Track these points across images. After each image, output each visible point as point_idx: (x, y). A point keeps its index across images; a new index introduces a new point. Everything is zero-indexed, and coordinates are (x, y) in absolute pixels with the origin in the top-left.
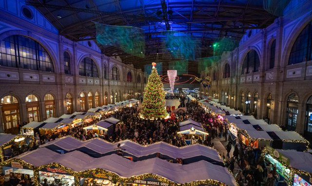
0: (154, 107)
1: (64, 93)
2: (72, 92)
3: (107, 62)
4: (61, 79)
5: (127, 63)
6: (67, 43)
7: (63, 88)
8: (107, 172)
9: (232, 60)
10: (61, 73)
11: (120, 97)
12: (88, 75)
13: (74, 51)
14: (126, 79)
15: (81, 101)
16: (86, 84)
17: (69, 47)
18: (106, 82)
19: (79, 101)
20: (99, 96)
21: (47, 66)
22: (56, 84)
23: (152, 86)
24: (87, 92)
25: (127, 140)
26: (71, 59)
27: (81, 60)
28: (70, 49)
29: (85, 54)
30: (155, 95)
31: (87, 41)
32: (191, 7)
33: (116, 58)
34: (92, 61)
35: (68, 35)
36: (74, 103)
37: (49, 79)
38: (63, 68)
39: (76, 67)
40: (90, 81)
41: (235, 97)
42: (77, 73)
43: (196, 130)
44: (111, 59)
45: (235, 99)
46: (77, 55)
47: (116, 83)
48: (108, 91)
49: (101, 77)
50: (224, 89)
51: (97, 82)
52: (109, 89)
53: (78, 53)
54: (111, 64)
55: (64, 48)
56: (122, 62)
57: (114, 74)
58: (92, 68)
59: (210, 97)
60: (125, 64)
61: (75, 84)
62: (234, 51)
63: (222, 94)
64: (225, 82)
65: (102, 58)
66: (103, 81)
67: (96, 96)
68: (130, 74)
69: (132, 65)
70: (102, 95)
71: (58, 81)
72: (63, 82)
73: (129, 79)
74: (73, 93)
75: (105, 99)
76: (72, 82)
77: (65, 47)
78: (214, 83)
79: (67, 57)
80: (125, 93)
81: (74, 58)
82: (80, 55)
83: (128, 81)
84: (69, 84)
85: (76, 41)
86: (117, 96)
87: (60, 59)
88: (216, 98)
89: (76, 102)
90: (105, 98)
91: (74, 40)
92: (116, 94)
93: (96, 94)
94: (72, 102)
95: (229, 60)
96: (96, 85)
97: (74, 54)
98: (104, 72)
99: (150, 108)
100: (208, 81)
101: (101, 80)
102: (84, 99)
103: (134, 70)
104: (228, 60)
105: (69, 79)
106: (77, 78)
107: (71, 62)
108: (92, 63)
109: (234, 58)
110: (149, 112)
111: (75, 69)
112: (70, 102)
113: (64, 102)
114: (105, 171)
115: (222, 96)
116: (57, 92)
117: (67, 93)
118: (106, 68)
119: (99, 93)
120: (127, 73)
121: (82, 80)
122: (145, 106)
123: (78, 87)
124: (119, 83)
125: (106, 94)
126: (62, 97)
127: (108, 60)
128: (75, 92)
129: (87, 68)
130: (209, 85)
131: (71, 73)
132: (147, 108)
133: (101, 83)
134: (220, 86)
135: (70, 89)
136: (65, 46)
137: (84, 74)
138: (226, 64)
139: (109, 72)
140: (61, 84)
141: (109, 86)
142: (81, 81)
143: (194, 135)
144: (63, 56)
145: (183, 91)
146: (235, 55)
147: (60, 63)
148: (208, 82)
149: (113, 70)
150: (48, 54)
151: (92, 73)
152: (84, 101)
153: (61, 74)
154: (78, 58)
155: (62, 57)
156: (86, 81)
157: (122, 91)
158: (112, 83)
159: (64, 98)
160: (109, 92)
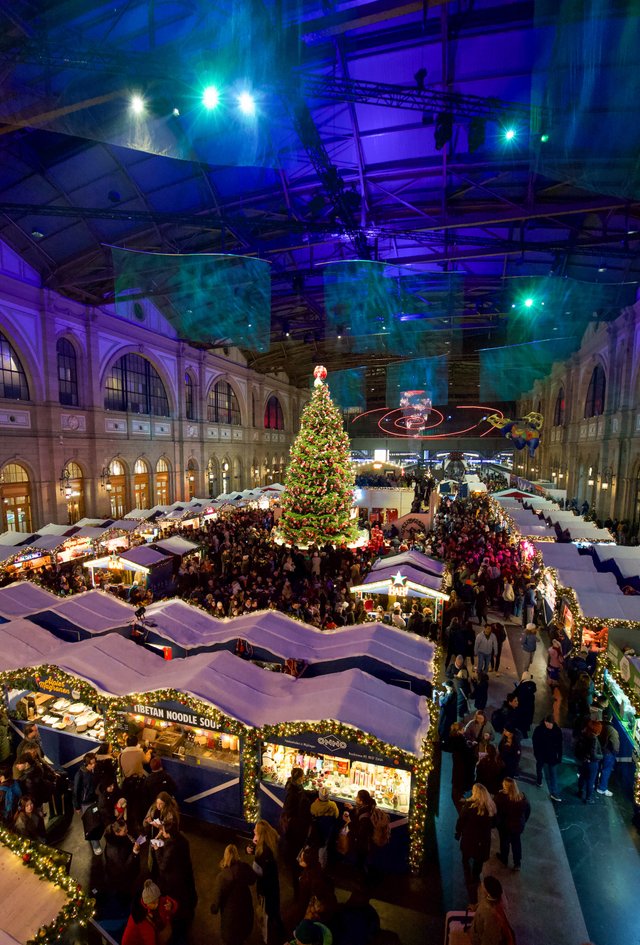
0: (316, 509)
1: (58, 462)
2: (83, 458)
3: (195, 366)
4: (49, 420)
5: (264, 368)
6: (67, 312)
7: (54, 447)
8: (68, 677)
9: (612, 351)
10: (48, 401)
11: (241, 477)
12: (135, 408)
13: (88, 333)
14: (261, 420)
15: (109, 487)
16: (128, 437)
17: (72, 324)
18: (192, 430)
19: (104, 488)
20: (170, 473)
21: (8, 381)
22: (34, 434)
23: (311, 443)
24: (129, 460)
25: (176, 601)
26: (79, 362)
27: (112, 363)
28: (78, 328)
29: (124, 342)
30: (320, 472)
31: (131, 303)
32: (439, 173)
33: (226, 352)
34: (147, 363)
35: (69, 287)
36: (89, 493)
37: (12, 419)
38: (54, 386)
39: (96, 384)
40: (141, 425)
41: (614, 482)
42: (99, 402)
43: (408, 583)
44: (210, 358)
45: (614, 488)
46: (97, 348)
47: (226, 433)
48: (197, 458)
49: (176, 414)
50: (585, 454)
51: (163, 428)
52: (202, 450)
53: (101, 342)
54: (211, 374)
55: (59, 328)
56: (249, 367)
57: (220, 404)
58: (146, 387)
59: (541, 481)
60: (259, 371)
61: (91, 436)
62: (619, 321)
63: (577, 473)
64: (590, 431)
65: (179, 356)
66: (181, 426)
67: (161, 474)
68: (274, 405)
69: (282, 376)
70: (178, 469)
71: (40, 425)
72: (54, 429)
73: (273, 420)
74: (84, 463)
75: (186, 482)
76: (83, 429)
77: (61, 323)
78: (556, 435)
79: (66, 352)
80: (255, 465)
81: (89, 355)
82: (107, 346)
83: (268, 427)
84: (70, 435)
85: (94, 304)
86: (230, 472)
87: (46, 362)
88: (561, 486)
89: (94, 490)
90: (189, 479)
91: (87, 303)
92: (227, 467)
93: (161, 467)
94: (82, 489)
95: (604, 350)
96: (161, 440)
97: (89, 346)
98: (184, 400)
99: (303, 513)
100: (533, 426)
101: (177, 423)
102: (121, 481)
103: (290, 393)
104: (601, 352)
105: (74, 422)
106: (98, 418)
107: (79, 369)
108: (147, 372)
109: (619, 343)
110: (298, 526)
111: (91, 392)
112: (75, 489)
113: (58, 489)
114: (62, 674)
115: (577, 481)
116: (38, 460)
117: (66, 464)
118: (191, 384)
119: (168, 463)
120: (264, 404)
121: (115, 424)
122: (290, 505)
123: (100, 444)
124: (238, 434)
125: (192, 467)
126: (52, 473)
127: (201, 362)
128: (92, 459)
129: (131, 386)
130: (533, 442)
131: (81, 401)
132: (295, 511)
133: (177, 434)
134: (575, 445)
135: (76, 451)
136: (60, 321)
137: (120, 405)
138: (596, 369)
139: (201, 399)
140: (49, 436)
141: (202, 442)
142: (111, 426)
143: (399, 599)
144: (55, 353)
145: (465, 463)
146: (623, 336)
147: (47, 373)
148: (531, 431)
149: (216, 392)
150: (11, 348)
151: (148, 403)
152: (120, 489)
153: (48, 405)
154: (101, 357)
155: (53, 353)
156: (129, 424)
157: (245, 461)
158: (212, 432)
159: (58, 476)
160: (203, 462)
